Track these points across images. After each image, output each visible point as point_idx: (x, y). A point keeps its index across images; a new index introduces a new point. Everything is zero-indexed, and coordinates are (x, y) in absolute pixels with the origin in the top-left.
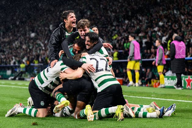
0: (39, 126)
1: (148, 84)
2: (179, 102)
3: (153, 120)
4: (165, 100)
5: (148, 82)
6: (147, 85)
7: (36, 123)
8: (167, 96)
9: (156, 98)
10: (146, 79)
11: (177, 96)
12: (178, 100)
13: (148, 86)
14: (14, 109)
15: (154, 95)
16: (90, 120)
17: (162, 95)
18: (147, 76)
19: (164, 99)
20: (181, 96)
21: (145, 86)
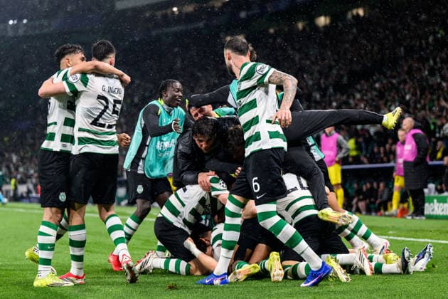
0: (179, 291)
1: (382, 211)
2: (441, 244)
3: (392, 277)
4: (415, 240)
5: (382, 208)
6: (379, 214)
7: (175, 285)
8: (418, 234)
9: (398, 236)
10: (378, 202)
11: (438, 233)
12: (440, 241)
13: (381, 215)
14: (146, 262)
15: (395, 232)
16: (276, 278)
17: (409, 231)
18: (379, 196)
19: (412, 239)
20: (444, 232)
21: (376, 215)
